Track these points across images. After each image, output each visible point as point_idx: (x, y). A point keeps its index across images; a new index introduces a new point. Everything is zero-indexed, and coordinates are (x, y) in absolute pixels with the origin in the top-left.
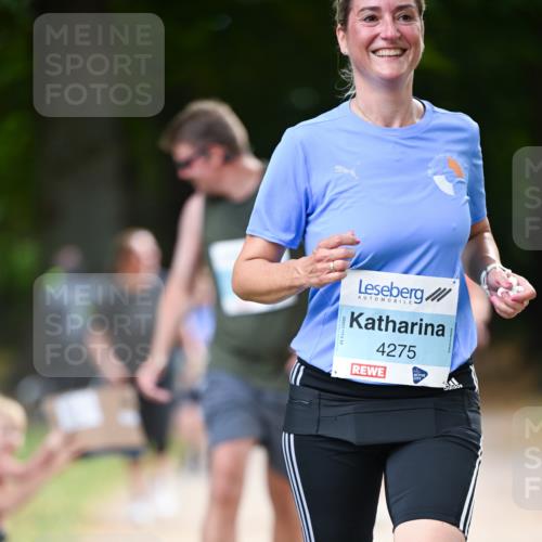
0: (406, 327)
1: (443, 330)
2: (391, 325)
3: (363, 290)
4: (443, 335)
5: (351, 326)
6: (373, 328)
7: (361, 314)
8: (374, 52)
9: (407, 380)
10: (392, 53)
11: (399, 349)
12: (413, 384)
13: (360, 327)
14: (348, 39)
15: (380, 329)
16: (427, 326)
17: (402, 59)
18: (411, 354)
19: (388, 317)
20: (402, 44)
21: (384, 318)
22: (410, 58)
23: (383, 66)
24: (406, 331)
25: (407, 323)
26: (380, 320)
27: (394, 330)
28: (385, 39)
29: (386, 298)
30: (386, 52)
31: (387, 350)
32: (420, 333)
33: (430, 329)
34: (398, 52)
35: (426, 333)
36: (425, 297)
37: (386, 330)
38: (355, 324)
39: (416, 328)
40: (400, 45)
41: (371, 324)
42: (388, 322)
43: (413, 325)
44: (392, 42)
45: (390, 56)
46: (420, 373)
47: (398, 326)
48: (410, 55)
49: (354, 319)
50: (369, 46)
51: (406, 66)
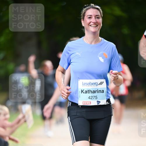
0: (94, 92)
1: (103, 91)
2: (91, 92)
3: (83, 84)
4: (103, 92)
5: (82, 93)
6: (87, 93)
7: (84, 90)
8: (90, 26)
9: (96, 104)
10: (95, 26)
11: (93, 97)
12: (97, 105)
13: (84, 93)
14: (84, 23)
15: (88, 93)
16: (99, 91)
17: (97, 27)
18: (96, 98)
19: (90, 90)
20: (97, 24)
21: (89, 90)
22: (99, 27)
23: (92, 29)
24: (94, 93)
25: (94, 91)
26: (88, 91)
27: (92, 93)
28: (93, 23)
29: (89, 86)
30: (93, 26)
31: (91, 98)
32: (98, 93)
33: (100, 91)
34: (96, 26)
35: (99, 93)
36: (98, 84)
37: (90, 93)
38: (82, 92)
39: (97, 92)
40: (96, 24)
41: (86, 92)
42: (90, 91)
43: (96, 91)
44: (95, 23)
45: (94, 27)
46: (99, 102)
47: (92, 92)
48: (99, 26)
49: (82, 91)
50: (89, 24)
51: (97, 29)
